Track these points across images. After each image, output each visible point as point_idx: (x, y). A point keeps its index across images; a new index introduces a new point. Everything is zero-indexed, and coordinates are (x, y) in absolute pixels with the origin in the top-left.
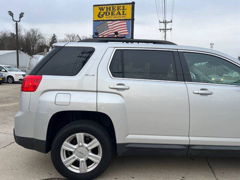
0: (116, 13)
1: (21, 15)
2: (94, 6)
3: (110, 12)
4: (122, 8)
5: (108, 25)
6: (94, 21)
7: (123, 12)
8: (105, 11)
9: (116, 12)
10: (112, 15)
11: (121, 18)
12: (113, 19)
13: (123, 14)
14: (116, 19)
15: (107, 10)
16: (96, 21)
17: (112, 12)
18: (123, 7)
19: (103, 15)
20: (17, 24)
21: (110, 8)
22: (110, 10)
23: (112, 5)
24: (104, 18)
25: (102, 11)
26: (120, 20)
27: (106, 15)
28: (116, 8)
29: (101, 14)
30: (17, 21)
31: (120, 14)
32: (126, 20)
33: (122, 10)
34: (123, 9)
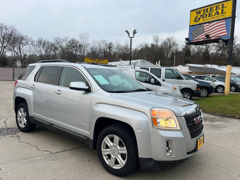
0: (213, 14)
1: (135, 32)
2: (191, 11)
3: (208, 13)
4: (221, 7)
5: (205, 28)
6: (190, 26)
7: (222, 11)
8: (202, 14)
9: (214, 12)
10: (209, 16)
11: (220, 18)
12: (210, 20)
13: (222, 13)
14: (213, 20)
15: (204, 12)
16: (192, 26)
17: (209, 14)
18: (223, 5)
19: (199, 19)
20: (131, 39)
21: (207, 9)
22: (207, 12)
23: (210, 5)
24: (201, 21)
25: (199, 15)
26: (218, 20)
27: (203, 18)
28: (215, 8)
29: (198, 17)
30: (131, 38)
31: (218, 14)
32: (226, 18)
33: (221, 9)
34: (223, 7)
